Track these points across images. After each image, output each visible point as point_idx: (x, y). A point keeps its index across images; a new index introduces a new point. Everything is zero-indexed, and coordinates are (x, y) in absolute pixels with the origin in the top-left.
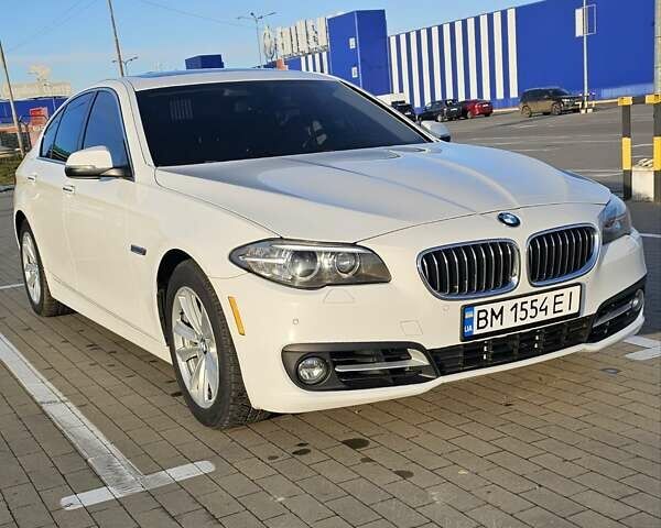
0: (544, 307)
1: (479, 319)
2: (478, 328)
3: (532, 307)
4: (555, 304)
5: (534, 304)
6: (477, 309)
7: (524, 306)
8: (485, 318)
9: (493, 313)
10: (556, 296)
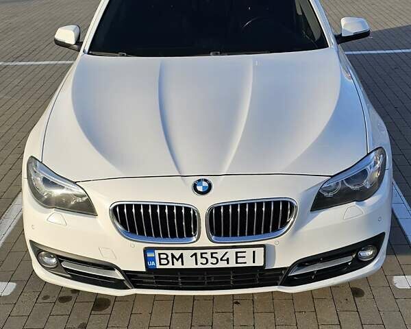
0: (225, 258)
1: (160, 259)
2: (161, 264)
3: (212, 257)
4: (237, 257)
5: (214, 255)
6: (157, 252)
7: (204, 255)
8: (166, 259)
9: (173, 256)
10: (237, 253)
